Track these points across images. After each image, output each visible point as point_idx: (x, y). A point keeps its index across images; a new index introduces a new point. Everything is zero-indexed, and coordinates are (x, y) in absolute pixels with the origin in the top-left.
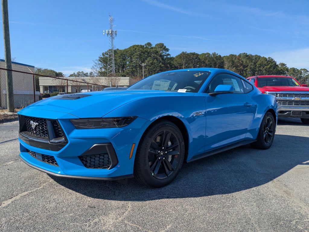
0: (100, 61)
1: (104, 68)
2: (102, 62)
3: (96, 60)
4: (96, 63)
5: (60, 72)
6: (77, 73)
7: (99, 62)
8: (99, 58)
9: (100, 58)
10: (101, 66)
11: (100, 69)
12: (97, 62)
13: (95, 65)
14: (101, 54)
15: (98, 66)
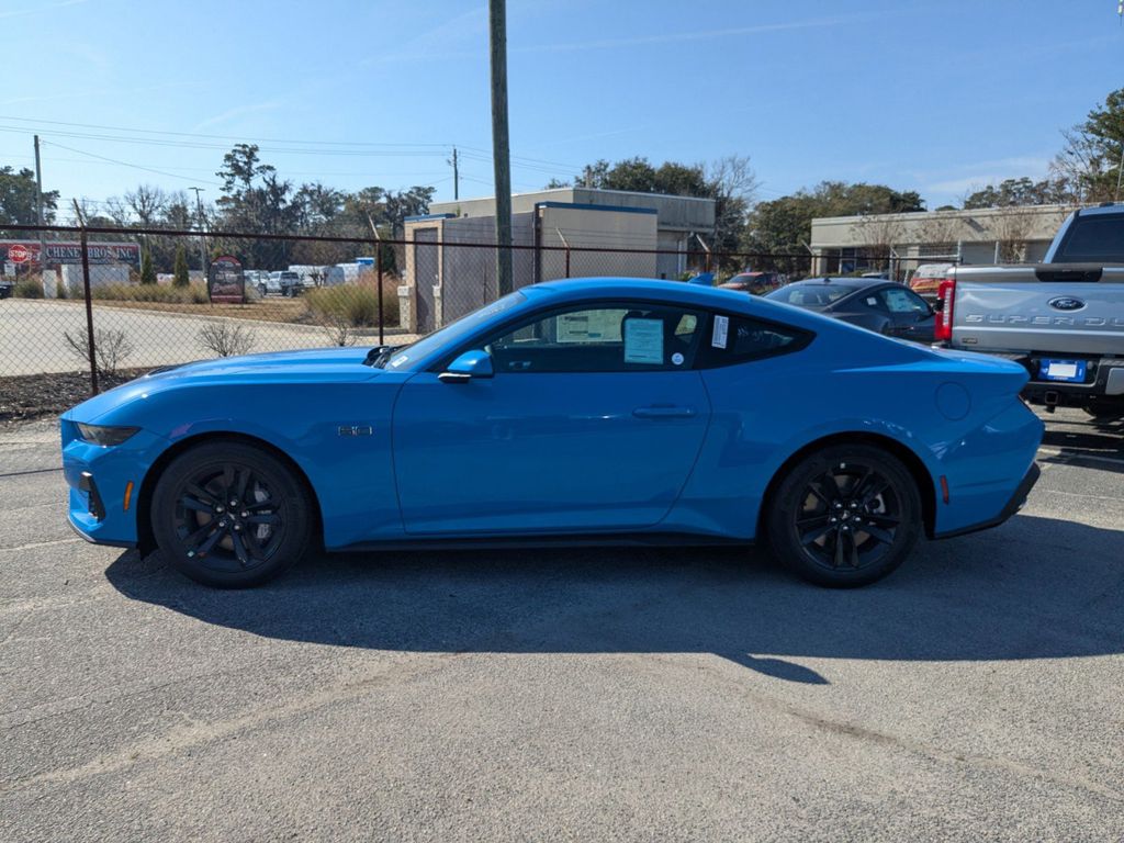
0: (1092, 129)
1: (1110, 157)
2: (1099, 134)
3: (1077, 128)
4: (1074, 142)
5: (909, 191)
6: (1002, 186)
7: (1090, 136)
8: (1088, 119)
9: (1096, 117)
10: (1096, 153)
11: (1092, 163)
12: (1079, 136)
13: (1071, 149)
14: (1103, 103)
15: (1083, 152)
